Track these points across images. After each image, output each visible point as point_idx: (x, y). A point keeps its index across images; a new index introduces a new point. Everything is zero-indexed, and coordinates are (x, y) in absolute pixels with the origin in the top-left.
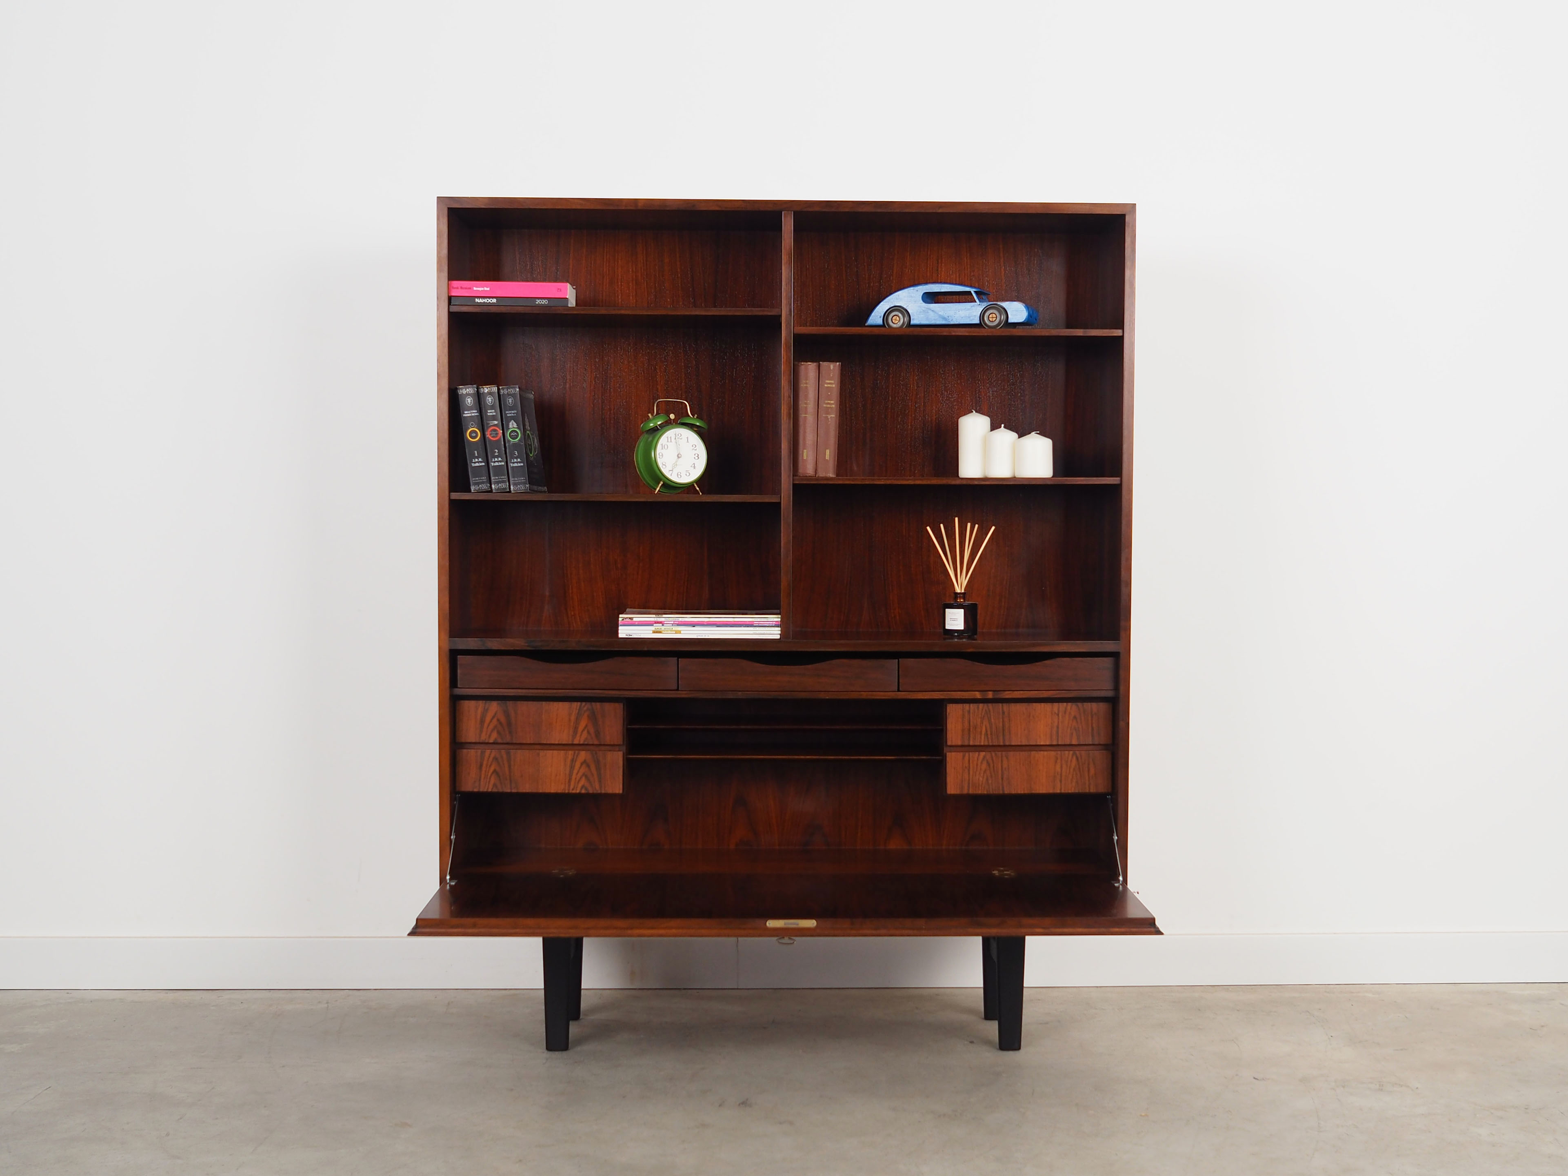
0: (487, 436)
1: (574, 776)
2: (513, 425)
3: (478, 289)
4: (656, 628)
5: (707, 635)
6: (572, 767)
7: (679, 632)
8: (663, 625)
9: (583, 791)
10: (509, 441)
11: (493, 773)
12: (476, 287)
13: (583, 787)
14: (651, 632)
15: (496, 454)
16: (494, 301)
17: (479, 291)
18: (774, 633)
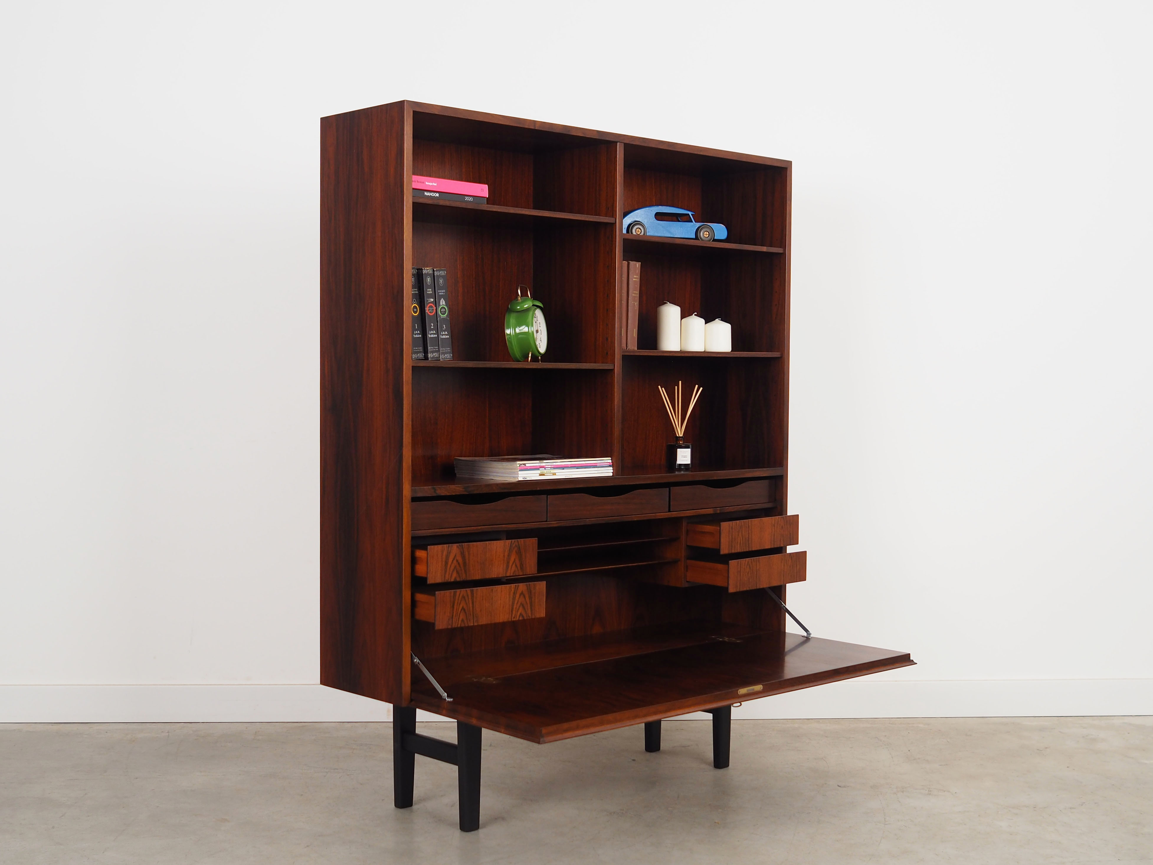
0: (426, 311)
1: (515, 607)
2: (443, 302)
3: (429, 184)
4: (541, 471)
5: (569, 475)
6: (514, 598)
7: (554, 474)
8: (545, 469)
9: (521, 618)
10: (440, 316)
11: (461, 610)
12: (427, 182)
13: (521, 614)
14: (538, 475)
15: (432, 327)
16: (437, 195)
17: (429, 185)
18: (608, 472)
